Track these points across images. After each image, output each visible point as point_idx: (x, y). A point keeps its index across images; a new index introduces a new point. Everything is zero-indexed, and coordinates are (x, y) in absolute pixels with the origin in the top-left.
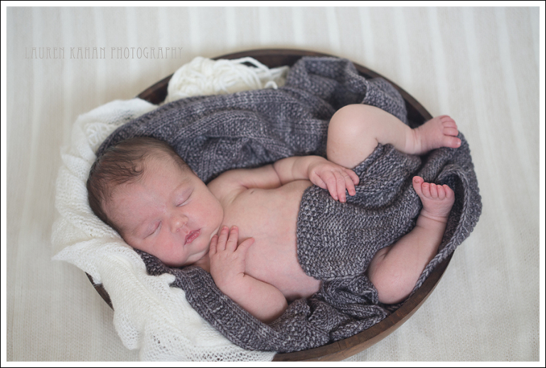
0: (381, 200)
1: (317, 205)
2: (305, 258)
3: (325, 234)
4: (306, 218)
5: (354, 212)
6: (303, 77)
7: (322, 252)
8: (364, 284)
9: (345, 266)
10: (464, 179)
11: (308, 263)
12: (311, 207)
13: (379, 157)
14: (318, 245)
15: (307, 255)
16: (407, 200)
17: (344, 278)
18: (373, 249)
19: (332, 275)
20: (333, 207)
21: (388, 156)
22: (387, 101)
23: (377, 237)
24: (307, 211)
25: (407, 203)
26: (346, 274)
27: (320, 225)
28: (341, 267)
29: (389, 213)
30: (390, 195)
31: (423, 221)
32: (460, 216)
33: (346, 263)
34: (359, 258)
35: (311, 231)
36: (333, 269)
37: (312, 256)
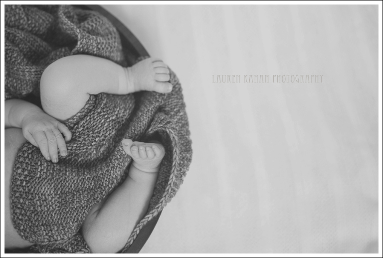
0: (93, 155)
1: (29, 168)
2: (19, 223)
3: (37, 198)
4: (19, 183)
5: (66, 174)
6: (19, 14)
7: (35, 215)
8: (77, 245)
9: (57, 230)
10: (174, 138)
11: (22, 228)
12: (24, 170)
13: (90, 112)
14: (32, 209)
15: (21, 220)
16: (117, 159)
17: (58, 242)
18: (84, 212)
19: (46, 240)
20: (45, 171)
21: (99, 111)
22: (99, 46)
23: (88, 200)
24: (20, 175)
25: (117, 162)
26: (59, 238)
27: (32, 190)
28: (53, 232)
29: (100, 172)
30: (102, 149)
31: (134, 173)
32: (169, 176)
33: (58, 228)
34: (71, 223)
35: (24, 196)
36: (46, 234)
37: (26, 221)
